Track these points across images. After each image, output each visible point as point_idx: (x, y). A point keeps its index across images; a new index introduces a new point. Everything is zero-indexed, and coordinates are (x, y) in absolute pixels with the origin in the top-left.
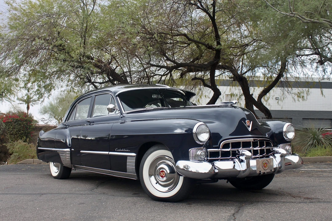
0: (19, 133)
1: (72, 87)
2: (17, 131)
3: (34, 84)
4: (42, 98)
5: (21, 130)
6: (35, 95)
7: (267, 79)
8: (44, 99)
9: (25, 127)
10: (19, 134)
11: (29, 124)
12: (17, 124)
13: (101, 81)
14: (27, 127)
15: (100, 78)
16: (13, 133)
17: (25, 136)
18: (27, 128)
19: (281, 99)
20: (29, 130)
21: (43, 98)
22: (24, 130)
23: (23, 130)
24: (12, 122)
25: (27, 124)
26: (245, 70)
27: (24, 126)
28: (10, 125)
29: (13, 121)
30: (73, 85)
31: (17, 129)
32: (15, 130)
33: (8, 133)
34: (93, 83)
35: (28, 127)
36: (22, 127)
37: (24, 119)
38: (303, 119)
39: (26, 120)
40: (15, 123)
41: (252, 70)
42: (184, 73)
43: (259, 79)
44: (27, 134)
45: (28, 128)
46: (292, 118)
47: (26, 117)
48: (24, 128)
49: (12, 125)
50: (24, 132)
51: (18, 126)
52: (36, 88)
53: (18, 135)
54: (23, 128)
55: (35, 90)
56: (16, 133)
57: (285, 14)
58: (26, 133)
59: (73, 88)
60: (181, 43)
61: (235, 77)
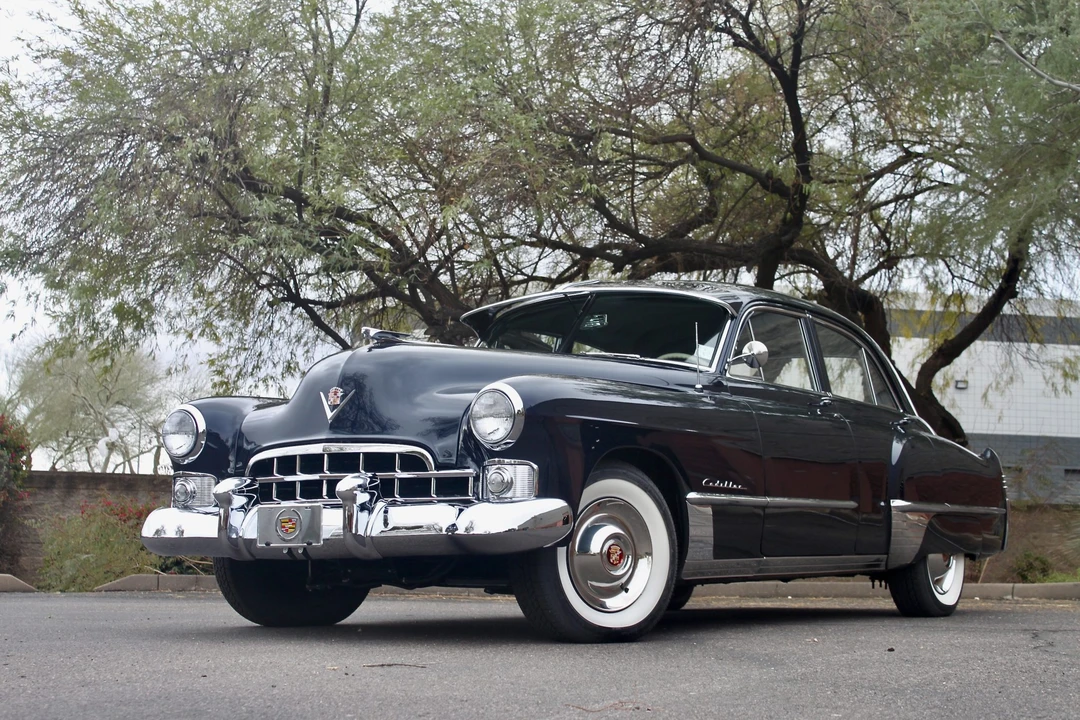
7: (946, 306)
11: (15, 461)
19: (998, 383)
26: (863, 268)
34: (304, 304)
35: (11, 473)
38: (1067, 471)
41: (890, 268)
43: (914, 305)
46: (1020, 470)
57: (1064, 87)
60: (645, 161)
61: (826, 294)
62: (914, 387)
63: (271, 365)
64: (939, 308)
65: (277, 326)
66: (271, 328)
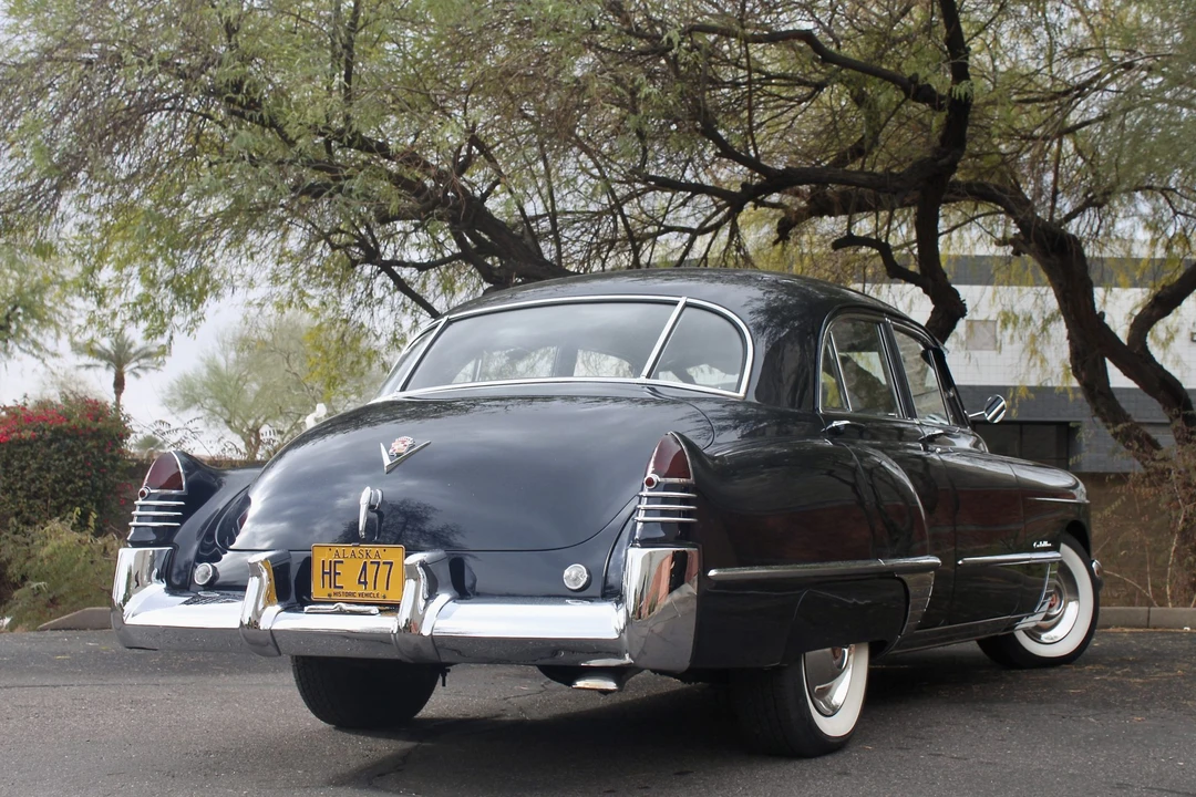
0: (68, 489)
1: (295, 285)
2: (56, 481)
3: (125, 271)
4: (162, 333)
5: (74, 475)
6: (132, 318)
7: (1168, 248)
8: (171, 338)
9: (93, 464)
10: (65, 492)
11: (112, 450)
12: (58, 451)
13: (423, 256)
14: (99, 462)
15: (420, 247)
16: (41, 489)
17: (92, 501)
18: (101, 468)
20: (111, 478)
21: (167, 334)
22: (89, 478)
23: (83, 478)
24: (36, 441)
25: (101, 449)
26: (1066, 205)
27: (87, 458)
28: (25, 454)
29: (41, 438)
30: (302, 276)
31: (57, 471)
32: (51, 477)
33: (21, 489)
34: (387, 267)
35: (107, 463)
36: (80, 465)
37: (90, 429)
39: (97, 434)
40: (49, 446)
41: (1099, 206)
42: (793, 218)
43: (1130, 249)
44: (101, 495)
45: (105, 467)
47: (97, 420)
48: (89, 469)
49: (34, 457)
50: (88, 485)
51: (60, 460)
52: (137, 288)
53: (63, 500)
54: (82, 468)
55: (132, 299)
56: (54, 490)
58: (95, 489)
59: (302, 294)
60: (783, 81)
61: (1022, 237)
62: (1126, 344)
63: (374, 338)
64: (1160, 253)
65: (378, 293)
66: (370, 295)
